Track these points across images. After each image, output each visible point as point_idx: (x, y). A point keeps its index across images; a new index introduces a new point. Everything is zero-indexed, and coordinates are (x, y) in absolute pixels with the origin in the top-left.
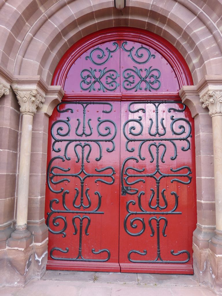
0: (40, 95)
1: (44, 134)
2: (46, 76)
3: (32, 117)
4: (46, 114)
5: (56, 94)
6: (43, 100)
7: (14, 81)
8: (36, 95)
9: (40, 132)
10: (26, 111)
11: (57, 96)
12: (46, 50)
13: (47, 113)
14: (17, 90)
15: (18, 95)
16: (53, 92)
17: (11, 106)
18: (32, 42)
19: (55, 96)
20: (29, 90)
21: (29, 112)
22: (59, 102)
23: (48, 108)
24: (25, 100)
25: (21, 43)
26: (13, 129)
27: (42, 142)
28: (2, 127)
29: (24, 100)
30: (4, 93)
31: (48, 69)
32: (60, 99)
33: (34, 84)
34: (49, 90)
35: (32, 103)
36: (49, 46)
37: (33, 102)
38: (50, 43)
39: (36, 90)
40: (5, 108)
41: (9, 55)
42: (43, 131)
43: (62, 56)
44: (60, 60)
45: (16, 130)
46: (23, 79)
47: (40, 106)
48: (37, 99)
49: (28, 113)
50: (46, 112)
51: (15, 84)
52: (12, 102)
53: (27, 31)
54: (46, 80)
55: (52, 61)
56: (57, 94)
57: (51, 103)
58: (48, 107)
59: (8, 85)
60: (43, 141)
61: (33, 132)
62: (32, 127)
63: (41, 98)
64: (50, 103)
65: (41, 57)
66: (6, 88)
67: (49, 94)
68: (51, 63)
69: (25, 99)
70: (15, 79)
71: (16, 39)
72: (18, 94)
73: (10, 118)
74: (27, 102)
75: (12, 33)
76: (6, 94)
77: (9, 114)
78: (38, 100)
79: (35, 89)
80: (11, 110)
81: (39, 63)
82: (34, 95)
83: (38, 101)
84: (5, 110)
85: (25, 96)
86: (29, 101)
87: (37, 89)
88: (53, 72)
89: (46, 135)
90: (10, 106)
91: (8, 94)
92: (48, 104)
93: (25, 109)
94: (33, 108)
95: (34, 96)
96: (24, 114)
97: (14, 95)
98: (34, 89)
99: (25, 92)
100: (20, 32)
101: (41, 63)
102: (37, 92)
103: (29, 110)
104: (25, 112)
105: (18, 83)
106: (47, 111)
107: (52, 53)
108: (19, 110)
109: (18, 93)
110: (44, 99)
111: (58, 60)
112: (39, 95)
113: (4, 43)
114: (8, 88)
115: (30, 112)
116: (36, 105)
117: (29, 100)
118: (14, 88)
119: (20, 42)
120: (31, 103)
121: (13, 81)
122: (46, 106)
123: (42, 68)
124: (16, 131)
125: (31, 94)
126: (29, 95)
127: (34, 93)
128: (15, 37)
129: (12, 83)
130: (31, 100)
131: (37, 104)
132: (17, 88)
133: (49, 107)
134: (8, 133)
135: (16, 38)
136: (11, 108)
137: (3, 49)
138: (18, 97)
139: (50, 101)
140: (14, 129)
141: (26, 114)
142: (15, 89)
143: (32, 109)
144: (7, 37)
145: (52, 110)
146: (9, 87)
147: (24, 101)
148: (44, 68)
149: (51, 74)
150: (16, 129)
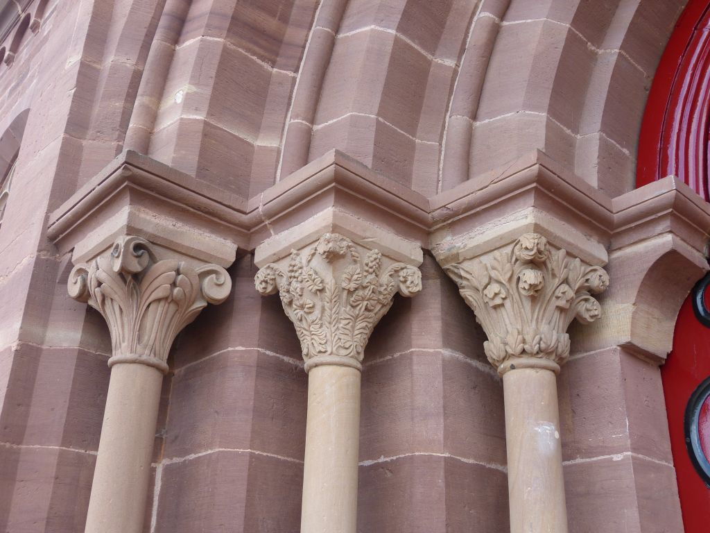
0: (568, 254)
1: (639, 467)
2: (596, 161)
3: (548, 377)
4: (630, 350)
5: (660, 227)
6: (597, 279)
7: (436, 222)
8: (539, 252)
9: (617, 457)
10: (510, 351)
11: (669, 238)
12: (563, 44)
13: (638, 343)
14: (456, 258)
15: (465, 283)
16: (643, 220)
17: (447, 343)
18: (501, 44)
19: (662, 241)
20: (503, 243)
21: (524, 352)
22: (694, 266)
23: (635, 313)
24: (496, 294)
25: (457, 66)
26: (471, 461)
27: (637, 515)
28: (412, 458)
29: (493, 299)
30: (398, 286)
31: (598, 126)
32: (697, 254)
33: (521, 201)
34: (616, 217)
35: (533, 299)
36: (575, 22)
37: (536, 293)
38: (575, 9)
39: (537, 228)
40: (415, 358)
41: (412, 129)
42: (634, 449)
43: (661, 52)
44: (652, 73)
45: (493, 466)
46: (466, 200)
47: (588, 310)
48: (554, 276)
49: (524, 360)
50: (625, 339)
51: (444, 232)
52: (446, 325)
53: (470, 12)
54: (599, 179)
55: (611, 86)
56: (666, 224)
57: (643, 284)
58: (631, 308)
59: (412, 249)
60: (641, 508)
61: (567, 463)
62: (557, 435)
63: (583, 268)
64: (638, 283)
65: (550, 85)
66: (402, 265)
67: (626, 239)
68: (604, 95)
69: (495, 288)
70: (436, 214)
71: (430, 57)
72: (461, 277)
73: (445, 407)
74: (508, 303)
75: (403, 37)
76: (405, 291)
77: (438, 383)
78: (566, 281)
79: (527, 226)
80: (446, 364)
81: (544, 114)
82: (527, 256)
83: (564, 288)
84: (415, 367)
85: (490, 278)
86: (516, 295)
87: (545, 225)
88: (634, 137)
89: (658, 468)
90: (440, 344)
91: (415, 289)
92: (633, 294)
93: (506, 344)
94: (544, 328)
95: (535, 263)
96: (504, 371)
97: (451, 288)
98: (525, 229)
99: (490, 256)
100: (441, 24)
101: (552, 111)
102: (544, 240)
103: (524, 341)
104: (507, 356)
105: (453, 223)
106: (632, 334)
107: (600, 52)
108: (481, 355)
109: (463, 273)
110: (602, 272)
111: (644, 74)
112: (562, 252)
113: (380, 87)
114: (411, 262)
115: (532, 355)
116: (561, 310)
117: (513, 291)
118: (442, 257)
119: (450, 63)
120: (527, 304)
121: (429, 226)
122: (621, 306)
123: (568, 132)
124: (490, 469)
125: (517, 260)
126: (508, 266)
127: (526, 248)
128: (423, 52)
129: (429, 234)
130: (521, 285)
131: (562, 303)
132: (454, 251)
133: (644, 307)
134: (441, 482)
135: (433, 55)
136: (447, 353)
137: (376, 109)
138: (465, 293)
139: (637, 275)
140: (475, 458)
141: (513, 367)
142: (446, 260)
143: (536, 332)
144: (387, 59)
145: (670, 326)
146: (419, 257)
147: (492, 304)
148: (576, 131)
149: (626, 151)
150: (490, 460)
